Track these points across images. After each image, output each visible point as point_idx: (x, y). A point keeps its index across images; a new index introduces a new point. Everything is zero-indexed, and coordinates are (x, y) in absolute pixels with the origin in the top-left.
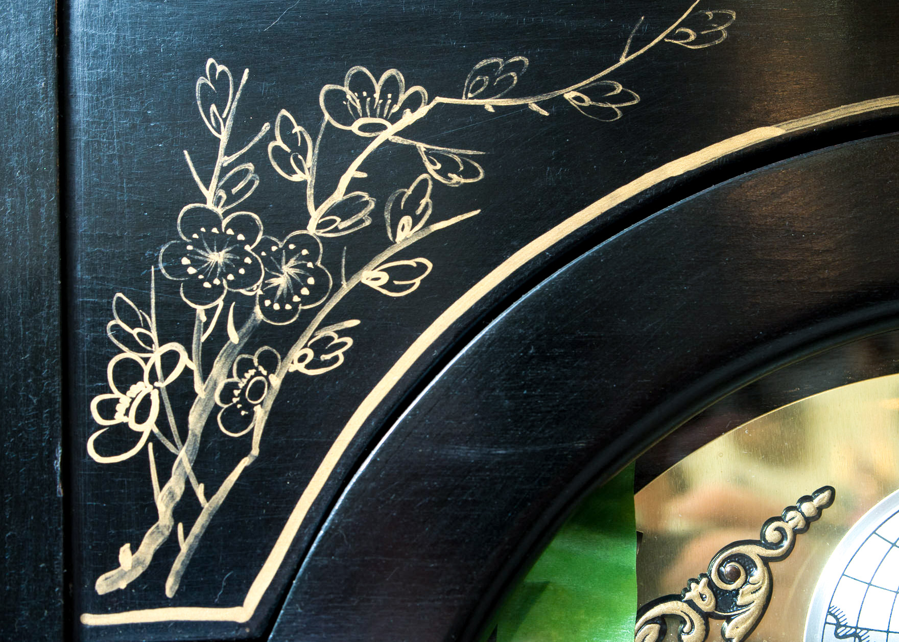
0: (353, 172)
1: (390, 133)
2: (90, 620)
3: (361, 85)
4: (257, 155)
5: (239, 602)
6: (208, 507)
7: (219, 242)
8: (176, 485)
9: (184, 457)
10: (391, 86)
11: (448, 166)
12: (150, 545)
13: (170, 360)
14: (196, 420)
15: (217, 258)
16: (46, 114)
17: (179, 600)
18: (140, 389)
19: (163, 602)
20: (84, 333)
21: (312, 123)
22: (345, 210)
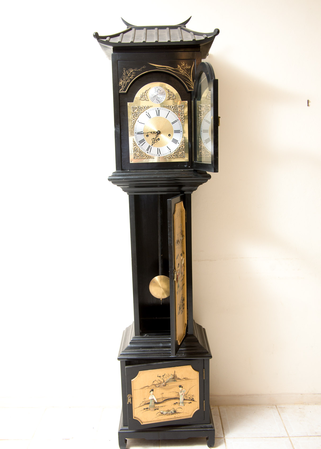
0: (130, 73)
1: (131, 71)
2: (119, 92)
3: (130, 69)
4: (126, 72)
5: (125, 91)
6: (124, 87)
7: (124, 76)
8: (123, 86)
9: (123, 85)
10: (131, 69)
11: (134, 73)
12: (122, 89)
13: (122, 81)
14: (123, 84)
15: (124, 77)
16: (117, 70)
17: (123, 91)
18: (121, 82)
19: (122, 91)
20: (119, 80)
21: (128, 71)
22: (129, 75)
